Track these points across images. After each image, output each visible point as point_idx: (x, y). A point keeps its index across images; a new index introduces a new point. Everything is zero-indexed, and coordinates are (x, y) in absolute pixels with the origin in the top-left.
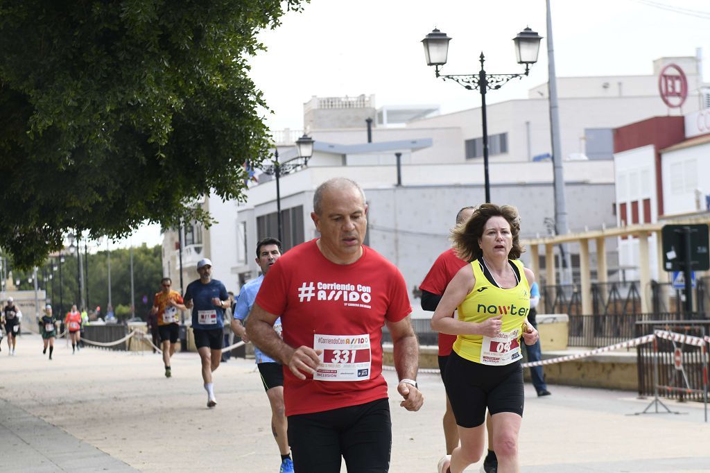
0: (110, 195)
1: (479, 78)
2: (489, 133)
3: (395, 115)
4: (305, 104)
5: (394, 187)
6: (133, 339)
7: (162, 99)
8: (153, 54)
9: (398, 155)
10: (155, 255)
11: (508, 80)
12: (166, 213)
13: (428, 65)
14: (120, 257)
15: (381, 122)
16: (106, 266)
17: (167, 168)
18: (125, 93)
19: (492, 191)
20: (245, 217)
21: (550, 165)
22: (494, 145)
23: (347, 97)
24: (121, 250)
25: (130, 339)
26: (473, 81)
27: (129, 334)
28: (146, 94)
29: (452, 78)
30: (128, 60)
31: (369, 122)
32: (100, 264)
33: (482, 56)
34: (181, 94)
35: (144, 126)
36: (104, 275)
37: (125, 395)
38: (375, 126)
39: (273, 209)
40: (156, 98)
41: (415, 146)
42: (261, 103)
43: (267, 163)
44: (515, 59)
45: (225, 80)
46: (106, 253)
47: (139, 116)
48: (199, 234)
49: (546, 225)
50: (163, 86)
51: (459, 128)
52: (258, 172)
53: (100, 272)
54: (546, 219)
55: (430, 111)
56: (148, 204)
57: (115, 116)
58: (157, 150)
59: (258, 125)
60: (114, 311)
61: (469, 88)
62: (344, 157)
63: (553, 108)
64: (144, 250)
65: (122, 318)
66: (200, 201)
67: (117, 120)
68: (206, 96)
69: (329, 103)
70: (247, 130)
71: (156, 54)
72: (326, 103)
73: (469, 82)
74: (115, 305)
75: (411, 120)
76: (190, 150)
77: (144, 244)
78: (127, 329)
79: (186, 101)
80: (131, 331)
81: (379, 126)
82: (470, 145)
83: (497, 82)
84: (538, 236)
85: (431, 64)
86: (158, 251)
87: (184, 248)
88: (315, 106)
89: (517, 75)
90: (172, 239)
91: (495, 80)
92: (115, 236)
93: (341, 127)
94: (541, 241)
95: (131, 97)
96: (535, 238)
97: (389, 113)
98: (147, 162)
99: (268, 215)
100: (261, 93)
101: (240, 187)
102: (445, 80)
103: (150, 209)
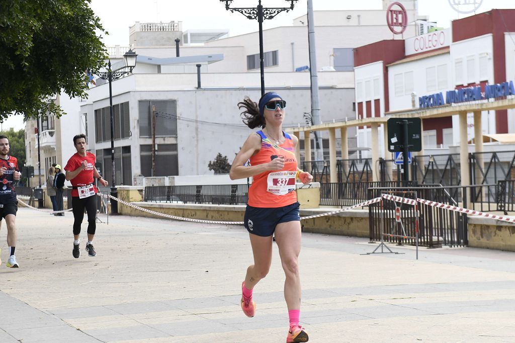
1: (257, 11)
2: (265, 50)
3: (196, 37)
4: (130, 27)
5: (196, 89)
7: (25, 23)
9: (199, 66)
10: (19, 137)
11: (278, 12)
12: (28, 106)
15: (186, 42)
17: (29, 73)
20: (86, 110)
21: (309, 74)
22: (268, 59)
23: (161, 23)
26: (253, 13)
28: (14, 19)
29: (238, 11)
31: (177, 41)
34: (40, 20)
35: (12, 42)
38: (181, 45)
39: (107, 104)
40: (20, 22)
41: (211, 59)
42: (99, 27)
43: (103, 70)
45: (72, 9)
48: (52, 122)
49: (305, 117)
50: (26, 13)
51: (243, 47)
52: (96, 77)
54: (305, 113)
55: (222, 34)
56: (15, 99)
58: (22, 60)
59: (97, 42)
61: (250, 18)
62: (159, 66)
63: (310, 33)
64: (12, 133)
66: (53, 98)
68: (58, 20)
69: (148, 27)
70: (88, 46)
72: (146, 28)
73: (250, 13)
75: (208, 41)
76: (46, 60)
77: (12, 129)
79: (43, 24)
81: (184, 45)
82: (251, 58)
83: (271, 13)
84: (299, 125)
86: (22, 135)
87: (41, 133)
88: (138, 29)
89: (284, 9)
90: (32, 126)
91: (269, 12)
93: (157, 45)
94: (301, 129)
95: (2, 21)
96: (297, 127)
97: (192, 35)
98: (15, 68)
99: (103, 109)
100: (98, 19)
101: (83, 88)
102: (233, 12)
103: (16, 103)
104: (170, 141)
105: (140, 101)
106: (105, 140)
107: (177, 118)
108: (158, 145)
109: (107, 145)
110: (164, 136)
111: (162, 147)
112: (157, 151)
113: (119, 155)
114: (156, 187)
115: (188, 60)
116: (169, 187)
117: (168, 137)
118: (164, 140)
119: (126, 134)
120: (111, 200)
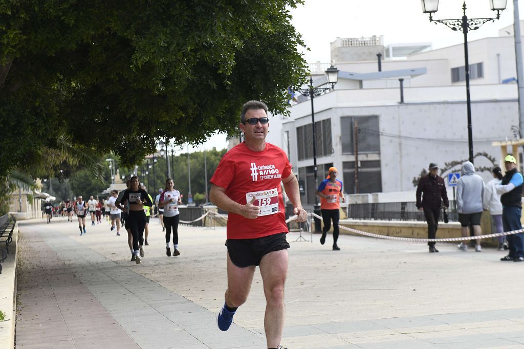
0: (190, 111)
1: (462, 22)
2: (470, 63)
3: (398, 50)
4: (331, 43)
5: (399, 104)
6: (207, 218)
7: (228, 41)
8: (221, 8)
9: (401, 80)
11: (484, 23)
12: (231, 125)
13: (424, 12)
14: (197, 158)
15: (388, 56)
16: (187, 165)
17: (231, 91)
18: (200, 37)
19: (472, 106)
20: (288, 128)
21: (516, 86)
22: (473, 72)
23: (363, 38)
24: (198, 152)
25: (205, 217)
26: (458, 24)
27: (204, 214)
28: (217, 38)
29: (442, 22)
30: (202, 12)
31: (379, 56)
32: (183, 163)
33: (464, 5)
34: (242, 38)
35: (215, 61)
36: (185, 171)
37: (202, 259)
38: (383, 59)
39: (309, 121)
40: (223, 40)
41: (414, 73)
42: (301, 43)
43: (305, 87)
44: (489, 7)
45: (274, 26)
46: (186, 155)
47: (211, 54)
49: (513, 131)
50: (229, 31)
51: (447, 59)
52: (297, 94)
53: (183, 170)
54: (513, 126)
55: (425, 47)
56: (218, 118)
57: (194, 54)
58: (224, 78)
59: (298, 59)
60: (193, 197)
61: (454, 29)
62: (361, 82)
64: (214, 153)
65: (199, 202)
67: (195, 57)
68: (260, 38)
69: (349, 43)
70: (290, 63)
71: (223, 8)
72: (347, 43)
73: (454, 25)
74: (193, 193)
75: (410, 54)
76: (248, 78)
77: (214, 148)
78: (203, 211)
79: (245, 42)
80: (206, 212)
81: (386, 59)
82: (455, 73)
83: (476, 24)
84: (507, 139)
85: (426, 12)
88: (339, 45)
89: (490, 19)
91: (474, 23)
92: (194, 142)
93: (358, 60)
94: (509, 143)
95: (205, 40)
96: (505, 141)
97: (394, 49)
98: (217, 87)
99: (305, 126)
100: (300, 36)
101: (285, 105)
102: (436, 24)
103: (219, 122)
104: (372, 157)
105: (342, 118)
106: (307, 157)
107: (380, 133)
108: (361, 162)
109: (310, 162)
110: (367, 152)
111: (366, 164)
112: (359, 168)
113: (322, 172)
114: (360, 204)
115: (390, 75)
116: (373, 204)
117: (371, 154)
118: (367, 156)
119: (328, 151)
120: (315, 218)
